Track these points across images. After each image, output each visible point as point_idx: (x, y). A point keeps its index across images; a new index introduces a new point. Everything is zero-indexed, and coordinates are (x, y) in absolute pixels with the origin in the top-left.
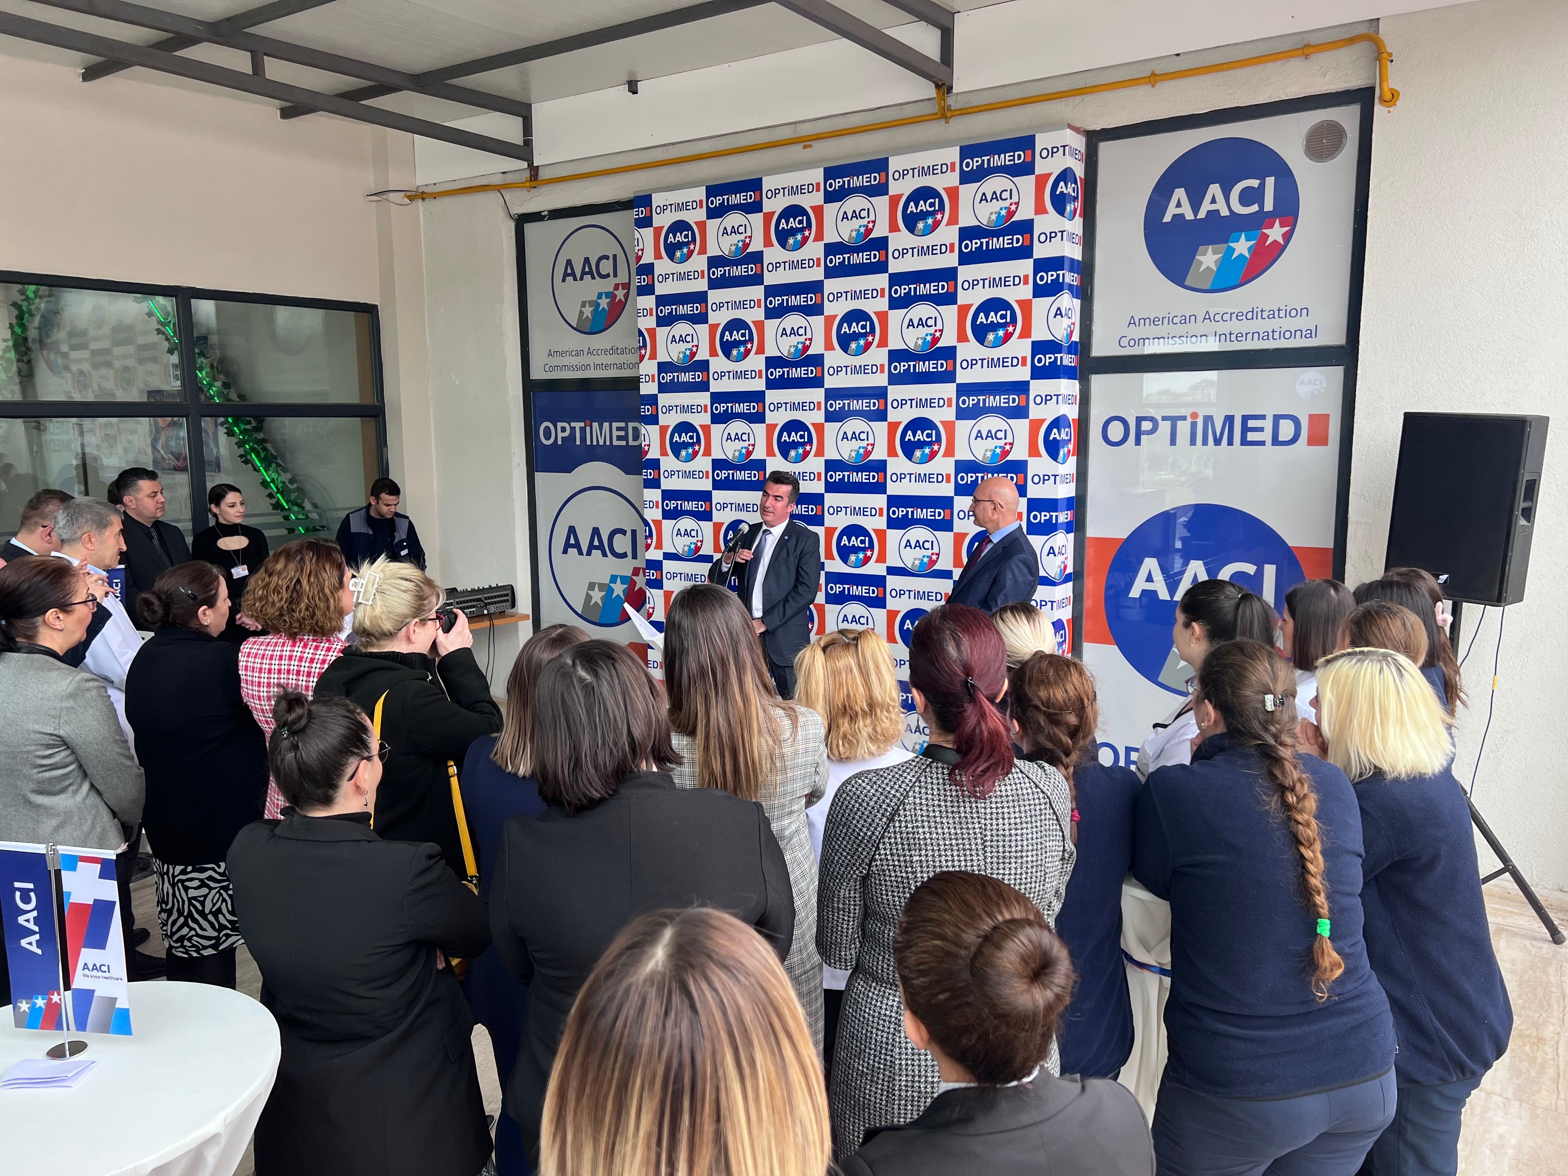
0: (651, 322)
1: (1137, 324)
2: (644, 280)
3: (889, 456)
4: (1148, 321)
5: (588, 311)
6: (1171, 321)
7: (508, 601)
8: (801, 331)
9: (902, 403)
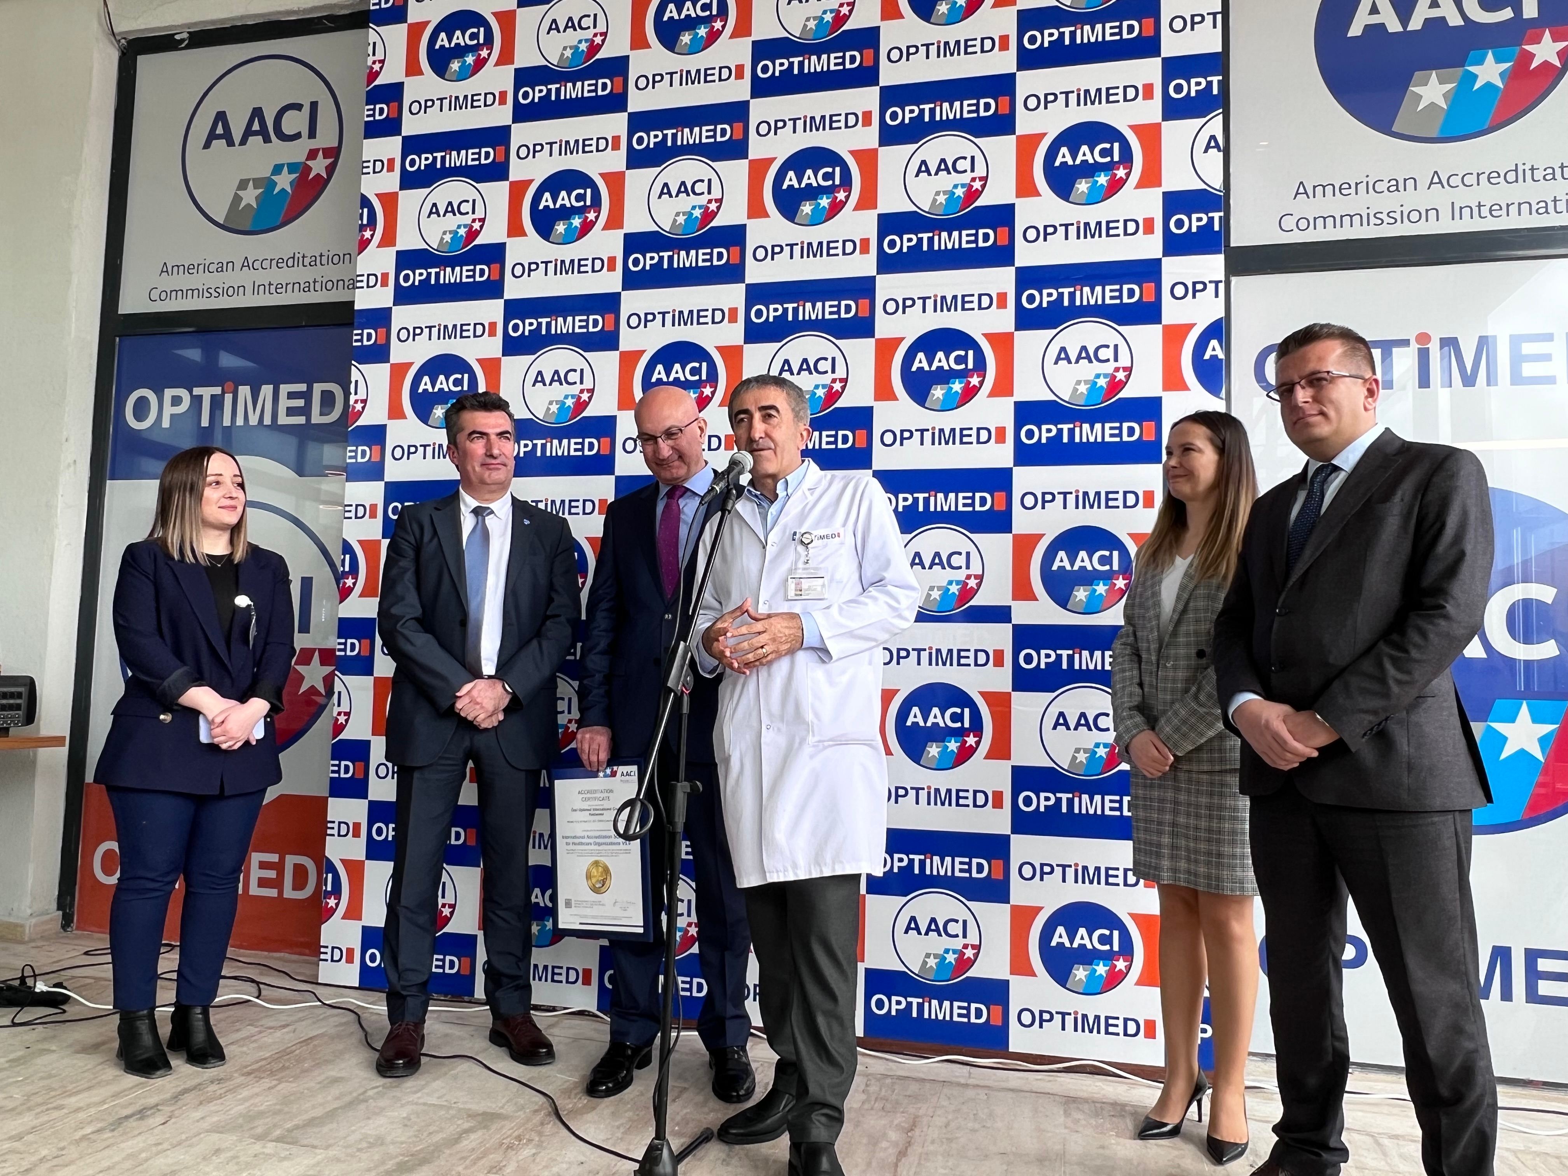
0: (390, 182)
1: (1311, 194)
2: (382, 111)
3: (876, 399)
4: (1329, 189)
5: (250, 196)
6: (1372, 188)
7: (18, 707)
8: (701, 187)
9: (905, 305)
